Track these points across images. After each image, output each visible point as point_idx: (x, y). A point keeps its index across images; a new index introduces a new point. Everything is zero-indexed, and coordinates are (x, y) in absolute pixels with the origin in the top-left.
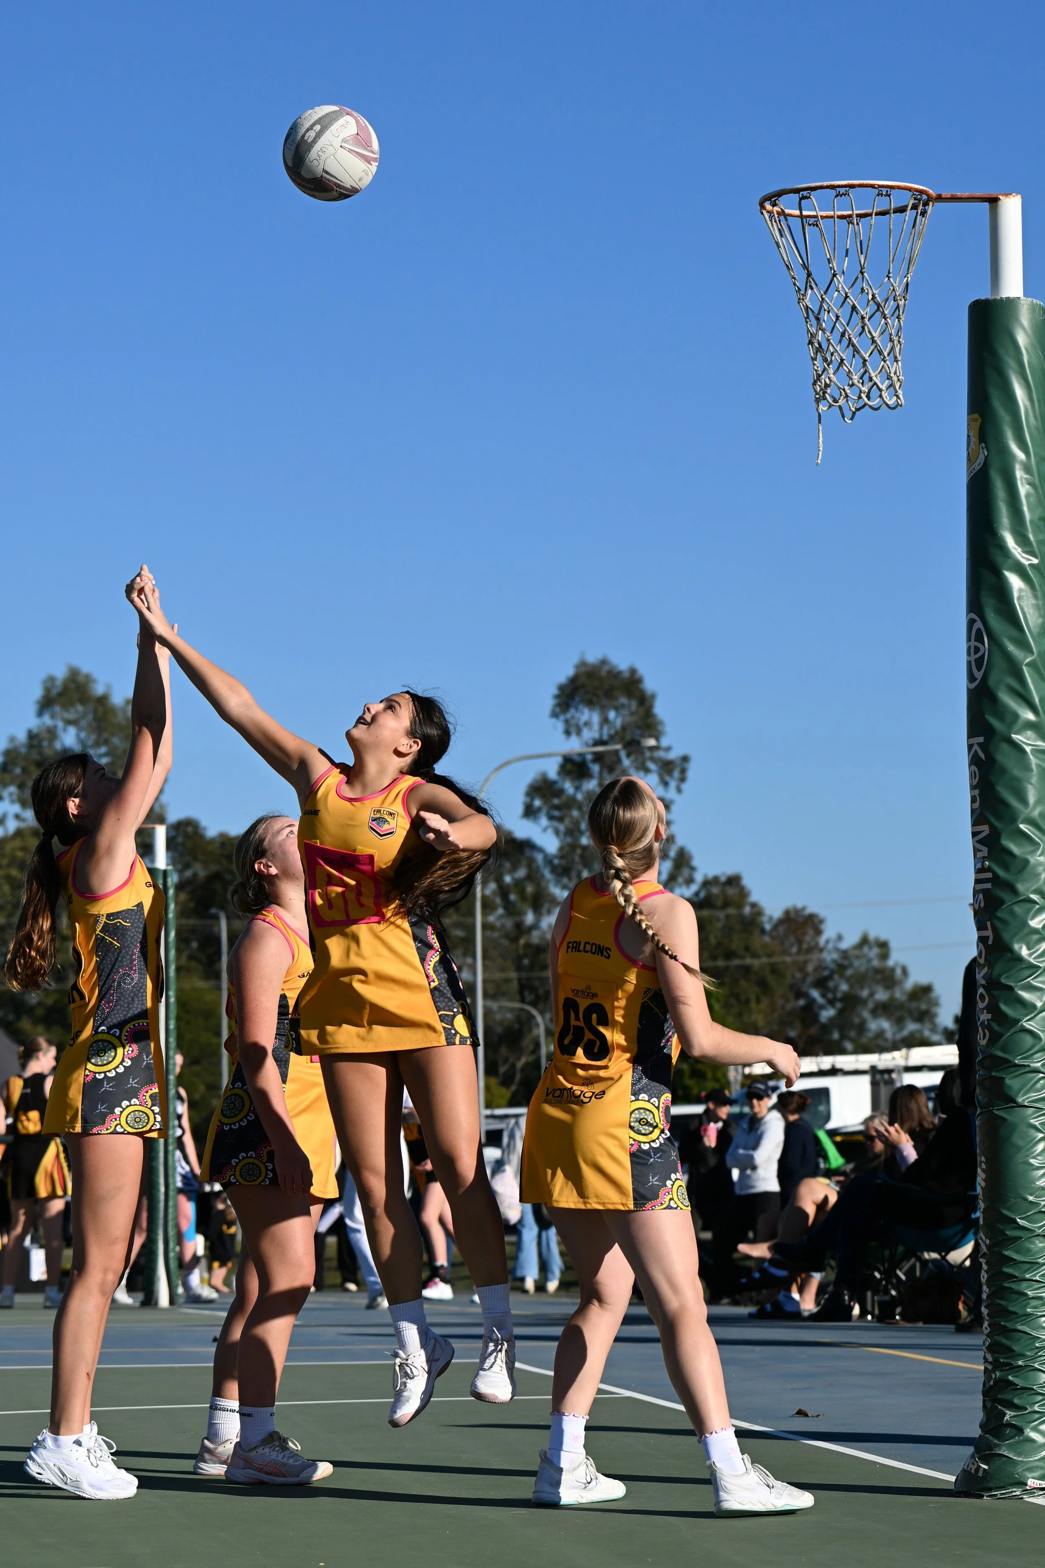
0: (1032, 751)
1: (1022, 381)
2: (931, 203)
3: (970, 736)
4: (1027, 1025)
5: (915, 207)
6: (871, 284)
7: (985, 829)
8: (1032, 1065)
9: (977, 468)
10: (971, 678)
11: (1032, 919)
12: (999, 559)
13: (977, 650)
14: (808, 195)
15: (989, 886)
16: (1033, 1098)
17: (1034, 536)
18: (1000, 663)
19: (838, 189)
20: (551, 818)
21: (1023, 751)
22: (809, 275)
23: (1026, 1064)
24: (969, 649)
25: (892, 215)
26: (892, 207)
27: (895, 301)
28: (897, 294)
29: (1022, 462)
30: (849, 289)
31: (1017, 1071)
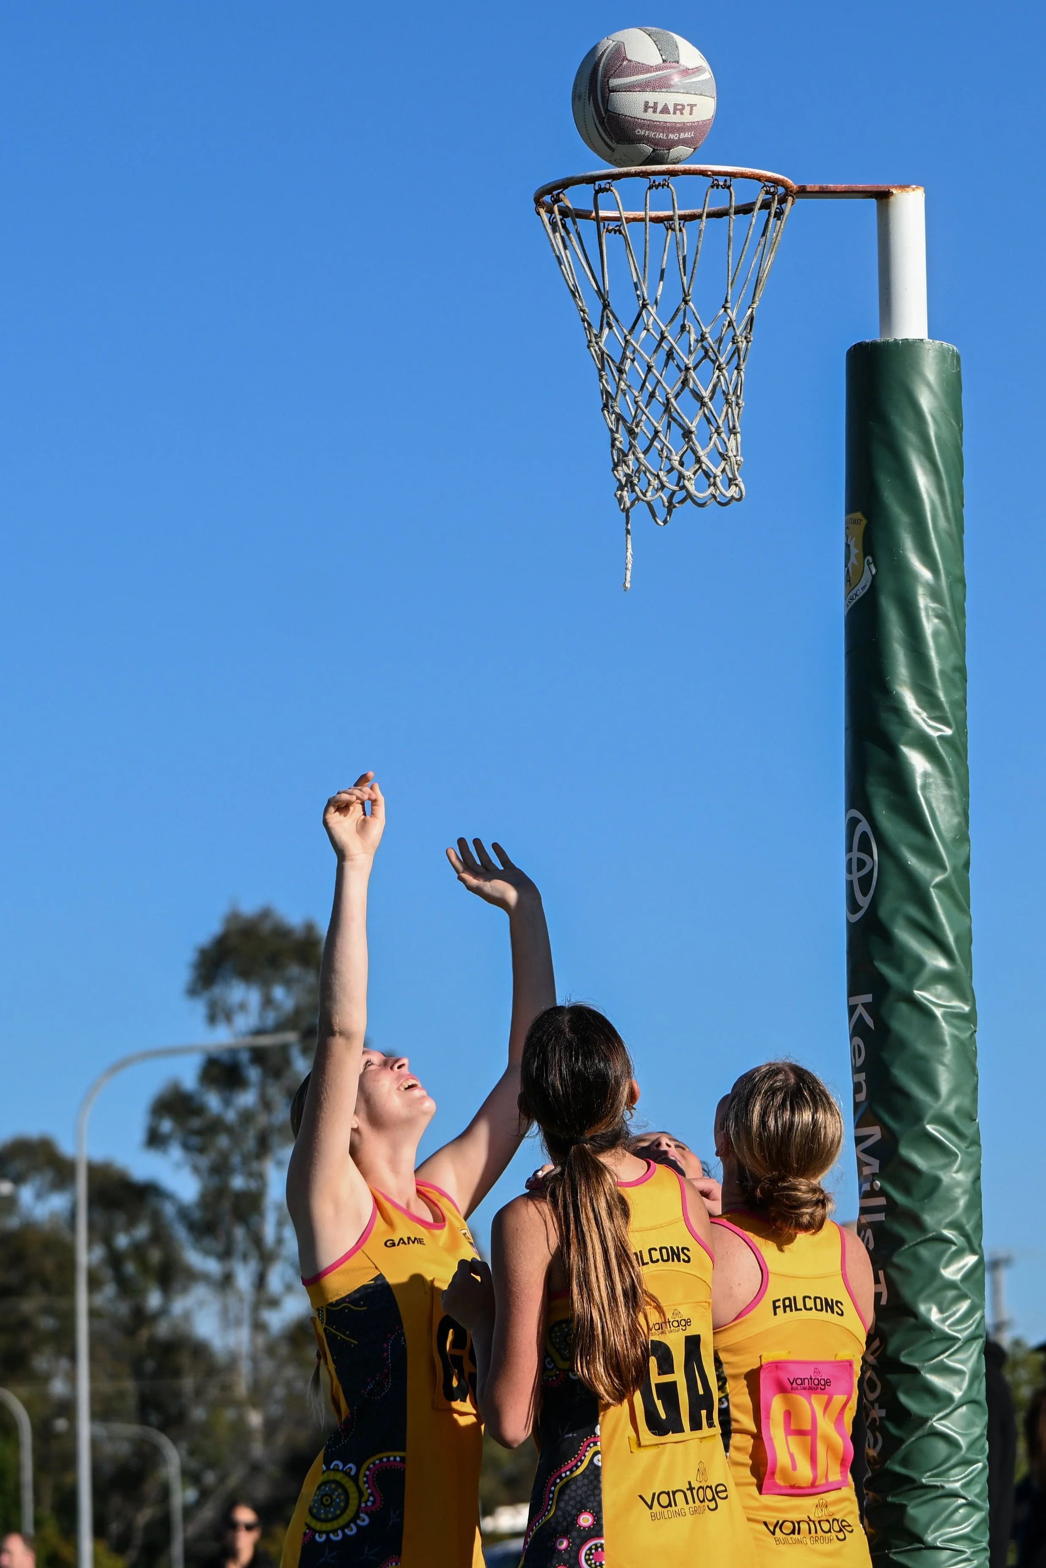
0: (945, 1015)
1: (927, 464)
2: (790, 199)
3: (852, 993)
4: (939, 1426)
5: (766, 205)
6: (698, 317)
7: (875, 1132)
8: (947, 1486)
9: (861, 593)
10: (853, 906)
11: (947, 1265)
12: (893, 728)
13: (861, 864)
14: (608, 186)
15: (881, 1217)
16: (949, 1536)
17: (947, 694)
18: (896, 884)
19: (652, 178)
20: (186, 1147)
21: (931, 1016)
22: (606, 306)
23: (938, 1484)
24: (850, 862)
25: (733, 217)
26: (733, 204)
27: (734, 343)
28: (738, 333)
29: (927, 585)
30: (666, 326)
31: (926, 1494)
